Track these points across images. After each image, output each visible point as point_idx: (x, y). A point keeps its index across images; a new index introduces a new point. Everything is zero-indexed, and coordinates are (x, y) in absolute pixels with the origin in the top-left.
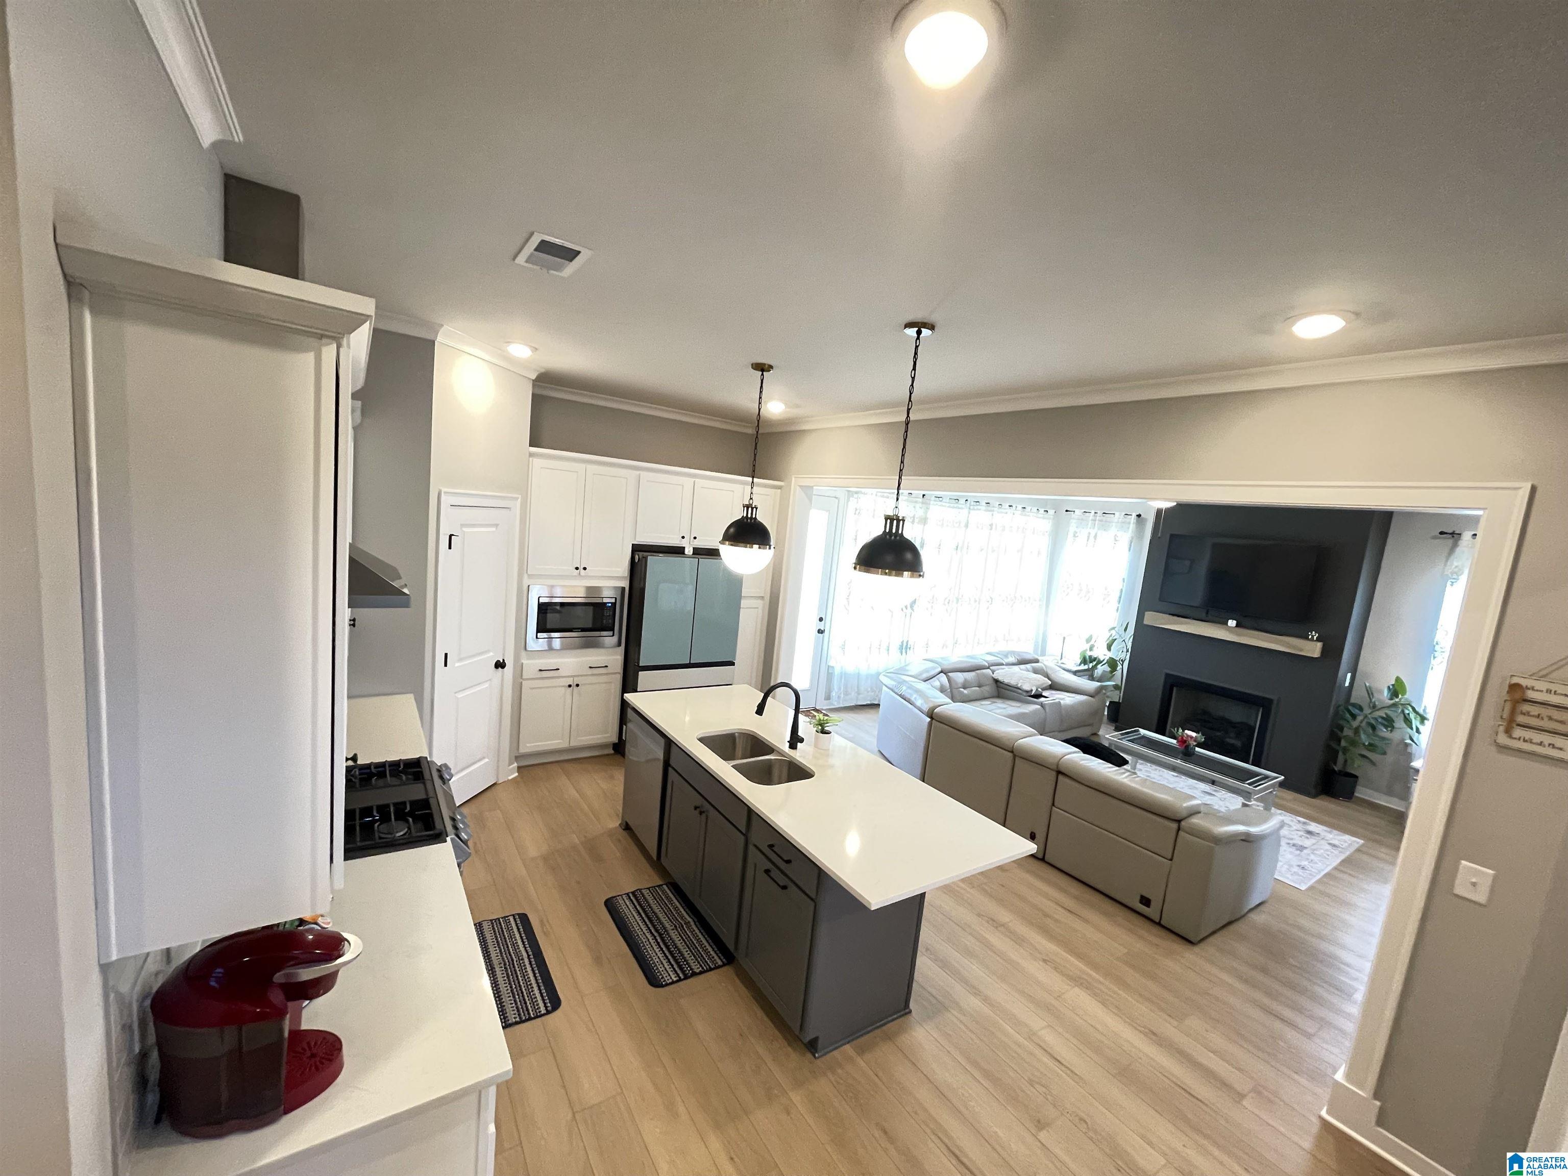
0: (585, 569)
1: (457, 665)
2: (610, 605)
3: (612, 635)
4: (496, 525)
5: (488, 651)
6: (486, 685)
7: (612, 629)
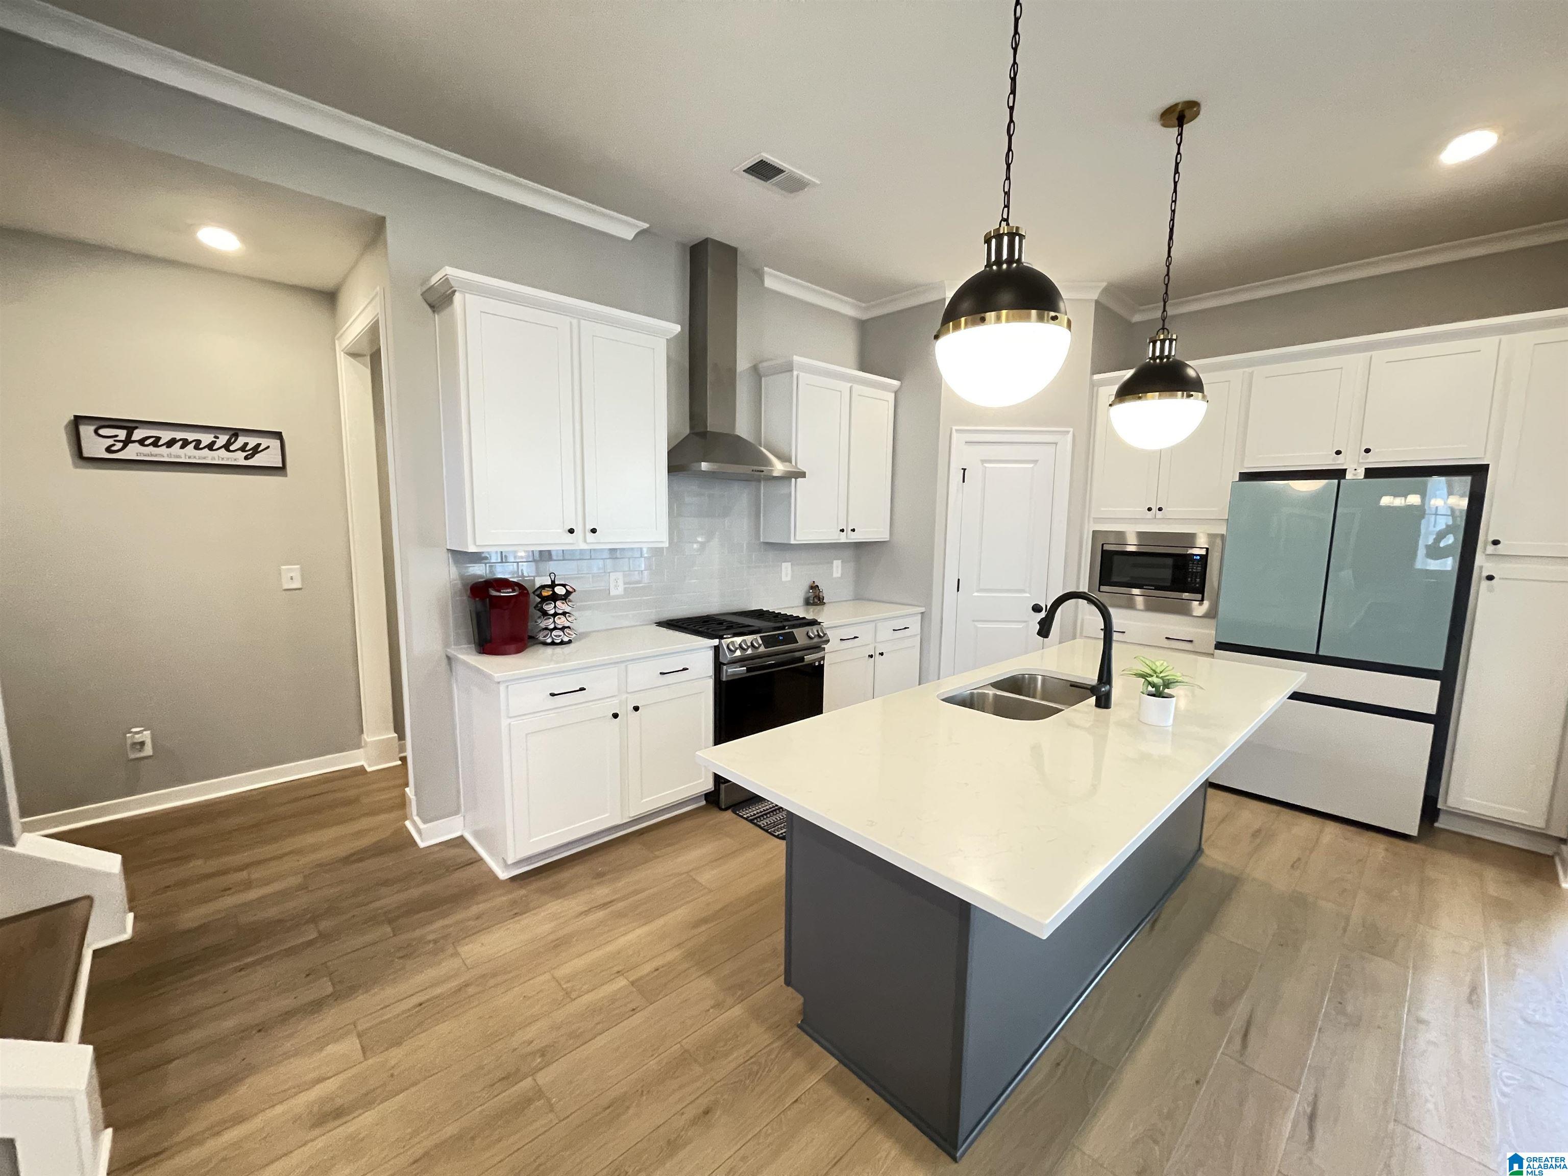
0: (1160, 509)
1: (976, 594)
2: (1198, 557)
3: (1200, 599)
4: (1035, 462)
5: (1023, 591)
6: (1020, 626)
7: (1201, 591)
